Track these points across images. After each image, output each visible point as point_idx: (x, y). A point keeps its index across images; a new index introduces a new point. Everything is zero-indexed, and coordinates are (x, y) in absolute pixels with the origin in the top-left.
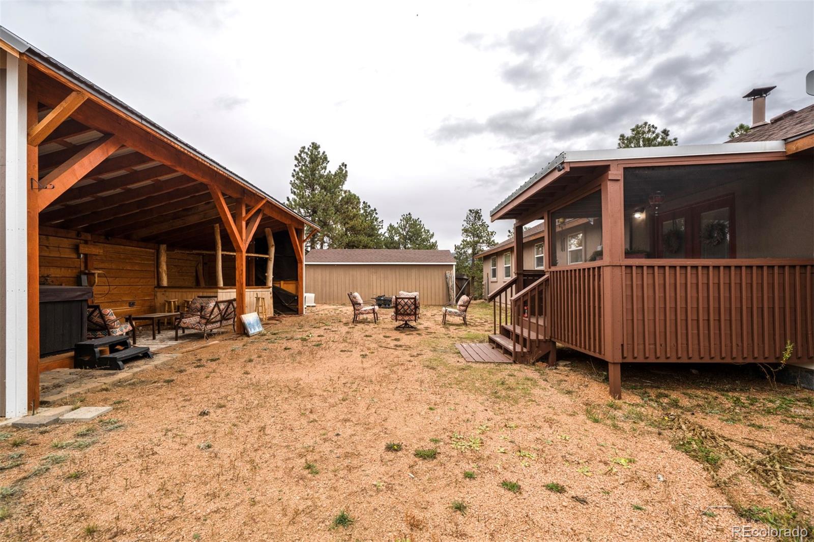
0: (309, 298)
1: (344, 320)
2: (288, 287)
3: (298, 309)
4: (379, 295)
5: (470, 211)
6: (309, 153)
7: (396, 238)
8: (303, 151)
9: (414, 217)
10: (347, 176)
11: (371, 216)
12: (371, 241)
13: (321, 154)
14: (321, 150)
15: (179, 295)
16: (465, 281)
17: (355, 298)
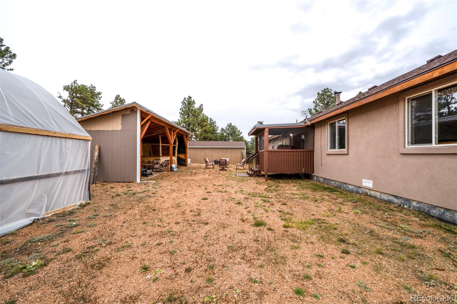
0: (189, 160)
1: (202, 168)
2: (182, 156)
3: (186, 164)
4: (215, 160)
5: (258, 122)
6: (187, 100)
7: (225, 134)
8: (185, 99)
9: (233, 125)
10: (203, 110)
11: (213, 125)
12: (213, 136)
13: (192, 101)
14: (192, 99)
15: (147, 159)
16: (250, 154)
17: (206, 160)
